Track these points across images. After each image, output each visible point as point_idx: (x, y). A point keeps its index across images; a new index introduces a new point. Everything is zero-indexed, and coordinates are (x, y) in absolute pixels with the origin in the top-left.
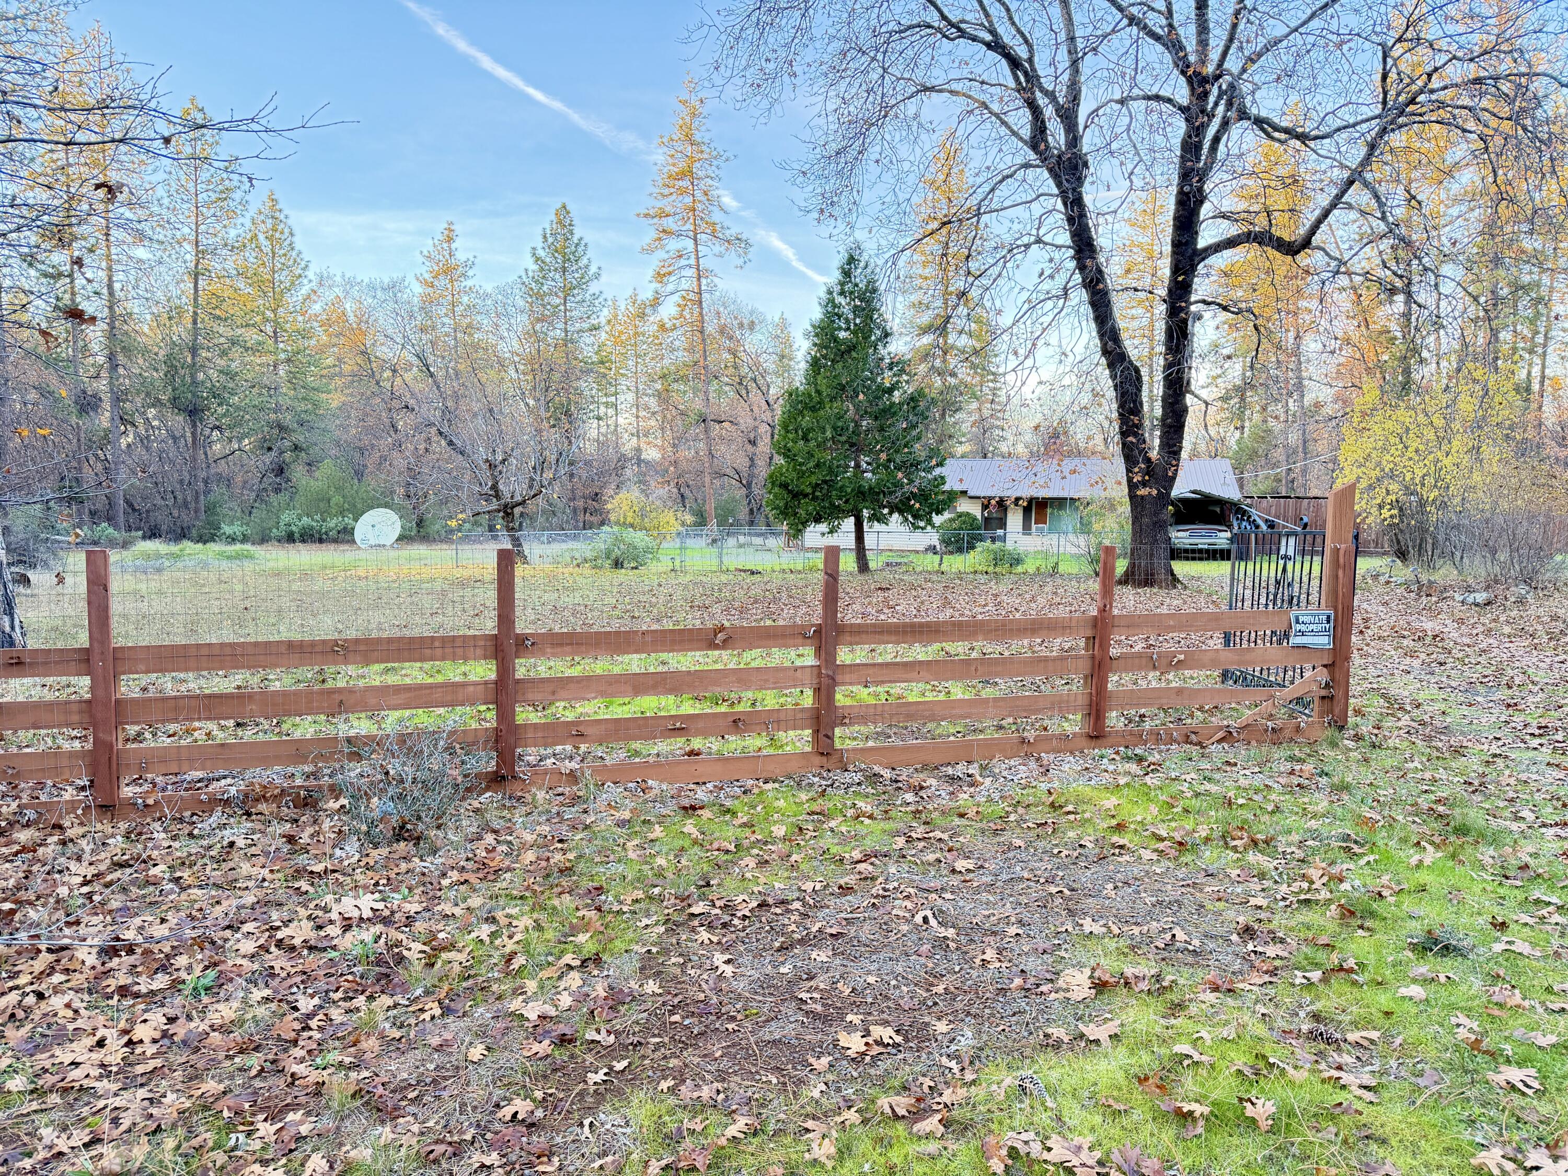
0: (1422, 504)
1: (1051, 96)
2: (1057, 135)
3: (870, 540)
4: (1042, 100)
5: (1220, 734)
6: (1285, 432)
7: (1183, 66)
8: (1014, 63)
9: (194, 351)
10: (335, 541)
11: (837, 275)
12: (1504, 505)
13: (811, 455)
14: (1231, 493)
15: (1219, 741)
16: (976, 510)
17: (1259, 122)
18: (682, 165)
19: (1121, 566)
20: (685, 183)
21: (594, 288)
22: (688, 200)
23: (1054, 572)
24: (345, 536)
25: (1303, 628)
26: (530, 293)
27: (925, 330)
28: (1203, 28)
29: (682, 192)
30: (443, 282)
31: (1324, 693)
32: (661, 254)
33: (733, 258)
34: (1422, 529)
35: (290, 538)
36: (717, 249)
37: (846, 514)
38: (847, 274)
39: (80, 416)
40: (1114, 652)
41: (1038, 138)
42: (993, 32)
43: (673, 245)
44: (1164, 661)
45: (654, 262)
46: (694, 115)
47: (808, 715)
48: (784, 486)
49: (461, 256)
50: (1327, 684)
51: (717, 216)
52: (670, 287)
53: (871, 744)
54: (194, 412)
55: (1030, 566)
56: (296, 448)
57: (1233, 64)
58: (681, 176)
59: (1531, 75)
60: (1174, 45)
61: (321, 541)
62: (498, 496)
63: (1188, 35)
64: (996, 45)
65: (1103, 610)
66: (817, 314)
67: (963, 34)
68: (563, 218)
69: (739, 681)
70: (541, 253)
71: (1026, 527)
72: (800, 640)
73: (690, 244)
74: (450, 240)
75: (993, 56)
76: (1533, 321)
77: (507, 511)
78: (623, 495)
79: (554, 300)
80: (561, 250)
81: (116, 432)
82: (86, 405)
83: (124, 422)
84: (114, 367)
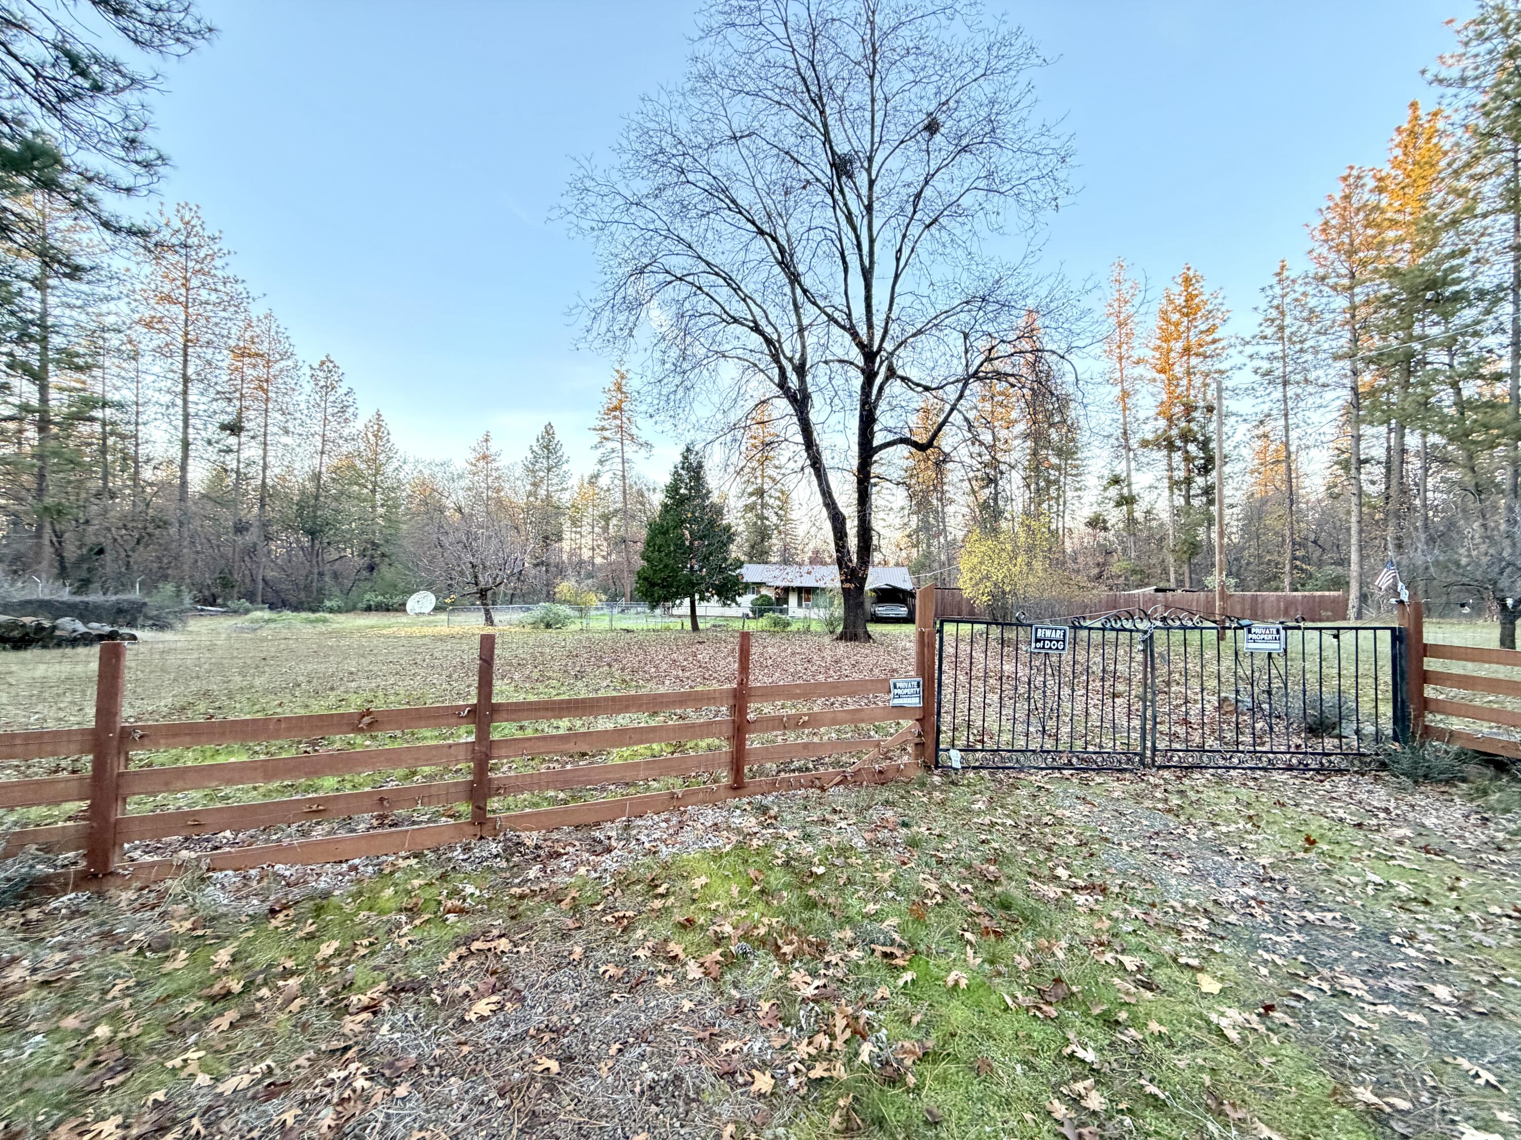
0: (1004, 593)
1: (791, 360)
2: (793, 381)
3: (699, 611)
4: (784, 362)
5: (838, 779)
6: (939, 553)
7: (860, 345)
8: (769, 341)
9: (317, 498)
10: (397, 610)
11: (680, 459)
12: (1046, 595)
13: (661, 560)
14: (908, 586)
15: (837, 784)
16: (771, 594)
17: (903, 379)
18: (615, 402)
19: (840, 629)
20: (617, 413)
21: (565, 467)
22: (618, 422)
23: (808, 630)
24: (401, 608)
25: (899, 691)
26: (527, 469)
27: (751, 494)
28: (870, 326)
29: (615, 417)
30: (482, 464)
31: (917, 740)
32: (602, 450)
33: (643, 452)
34: (1004, 608)
35: (369, 609)
36: (635, 448)
37: (685, 596)
38: (686, 458)
39: (235, 533)
40: (751, 716)
41: (783, 384)
42: (755, 322)
43: (609, 445)
44: (793, 722)
45: (598, 454)
46: (622, 378)
47: (460, 788)
48: (646, 579)
49: (492, 451)
50: (919, 735)
51: (634, 431)
52: (606, 468)
53: (527, 810)
54: (312, 533)
55: (794, 627)
56: (383, 555)
57: (889, 346)
58: (615, 409)
59: (1043, 351)
60: (852, 331)
61: (388, 610)
62: (477, 584)
63: (862, 330)
64: (757, 329)
65: (741, 683)
66: (668, 480)
67: (736, 321)
68: (549, 430)
69: (388, 760)
70: (535, 449)
71: (800, 605)
72: (454, 720)
73: (619, 445)
74: (487, 441)
75: (755, 336)
76: (1057, 499)
77: (483, 594)
78: (565, 583)
79: (542, 474)
80: (547, 447)
81: (261, 544)
82: (241, 528)
83: (268, 538)
84: (263, 506)
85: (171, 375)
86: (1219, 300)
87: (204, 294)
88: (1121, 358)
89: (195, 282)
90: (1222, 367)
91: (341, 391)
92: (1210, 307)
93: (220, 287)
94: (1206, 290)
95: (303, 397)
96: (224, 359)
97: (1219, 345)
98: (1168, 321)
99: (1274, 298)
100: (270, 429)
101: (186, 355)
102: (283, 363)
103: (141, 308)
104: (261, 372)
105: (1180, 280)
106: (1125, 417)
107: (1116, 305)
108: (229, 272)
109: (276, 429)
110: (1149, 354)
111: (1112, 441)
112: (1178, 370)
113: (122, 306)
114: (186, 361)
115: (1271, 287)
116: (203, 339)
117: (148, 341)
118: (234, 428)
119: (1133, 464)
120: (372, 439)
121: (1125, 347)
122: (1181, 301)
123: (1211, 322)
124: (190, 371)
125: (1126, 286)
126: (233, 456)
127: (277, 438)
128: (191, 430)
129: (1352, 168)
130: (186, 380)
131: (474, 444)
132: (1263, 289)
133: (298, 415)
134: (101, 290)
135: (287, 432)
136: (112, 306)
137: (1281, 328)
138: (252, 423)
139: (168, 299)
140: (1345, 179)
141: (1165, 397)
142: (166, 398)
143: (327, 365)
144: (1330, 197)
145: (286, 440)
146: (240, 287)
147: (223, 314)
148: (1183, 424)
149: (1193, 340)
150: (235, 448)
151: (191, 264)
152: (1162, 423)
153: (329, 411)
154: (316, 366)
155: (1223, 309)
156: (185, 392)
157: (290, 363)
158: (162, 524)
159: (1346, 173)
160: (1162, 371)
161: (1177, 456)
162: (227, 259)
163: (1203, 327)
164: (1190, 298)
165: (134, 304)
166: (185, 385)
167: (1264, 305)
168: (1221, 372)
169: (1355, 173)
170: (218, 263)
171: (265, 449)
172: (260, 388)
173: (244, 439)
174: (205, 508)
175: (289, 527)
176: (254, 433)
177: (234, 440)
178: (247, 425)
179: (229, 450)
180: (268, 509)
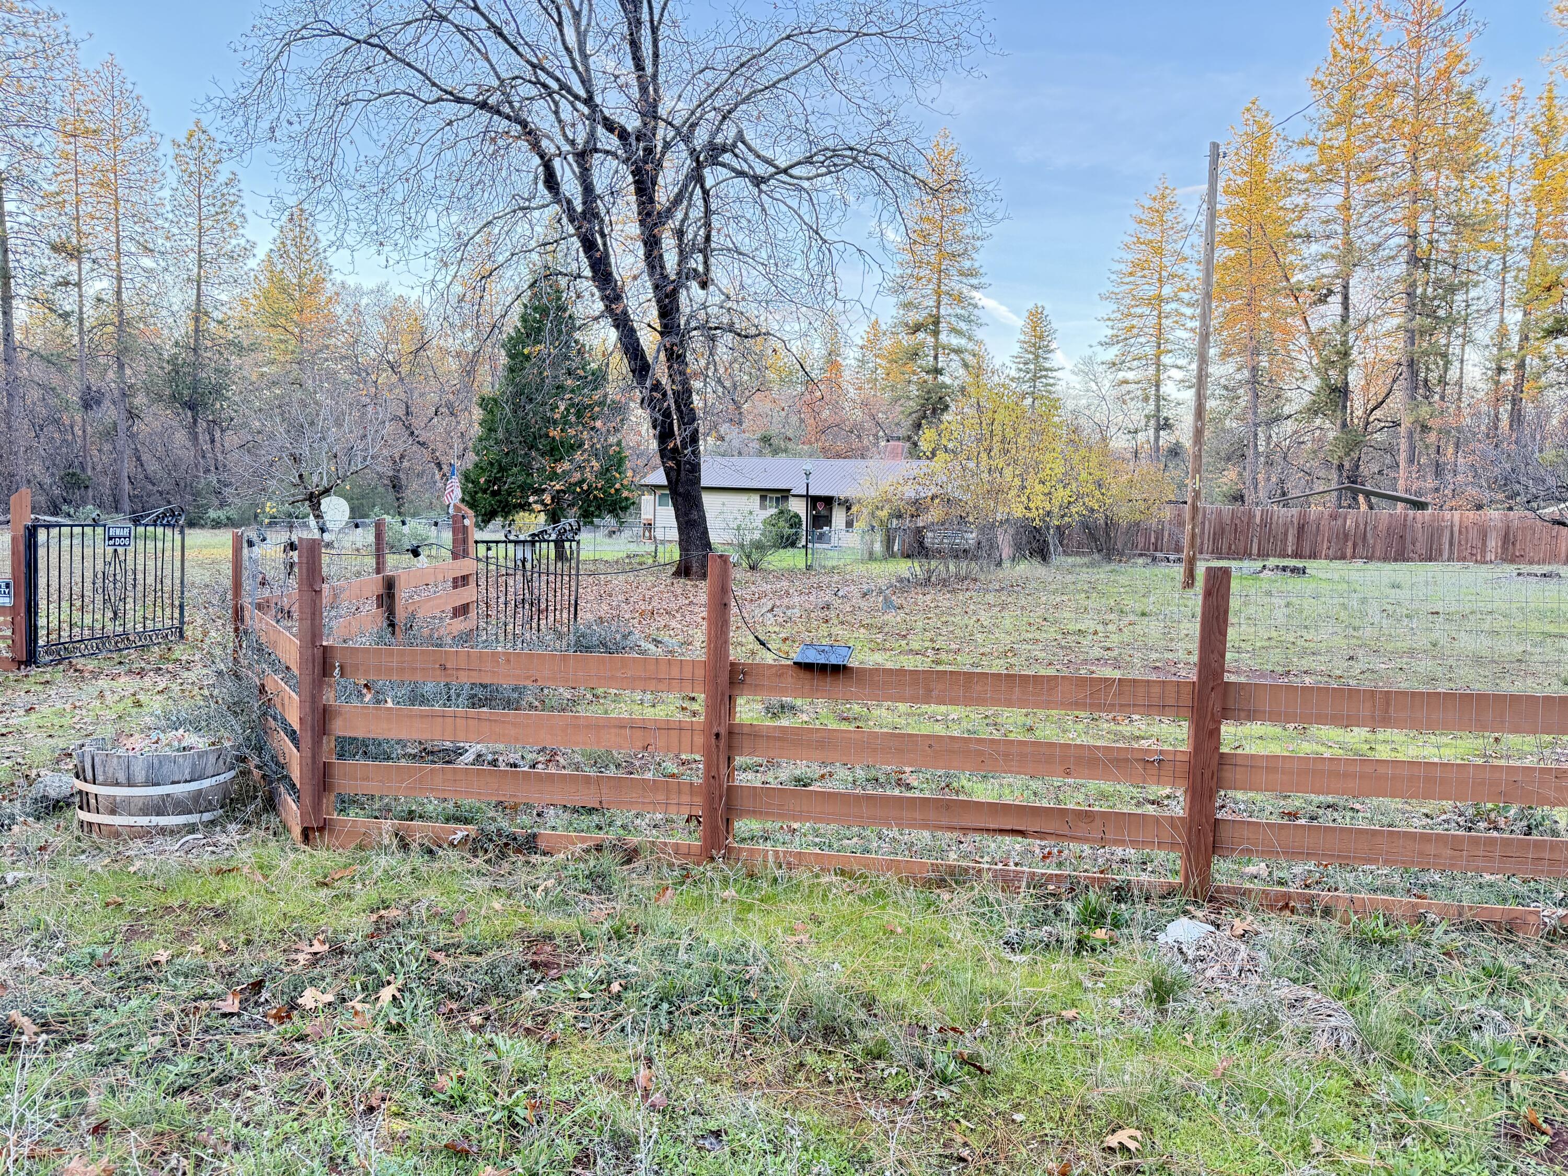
39: (82, 408)
62: (305, 486)
71: (849, 525)
77: (313, 501)
81: (122, 426)
82: (90, 401)
83: (132, 415)
84: (121, 366)
91: (222, 178)
95: (166, 193)
96: (48, 142)
100: (127, 246)
102: (136, 139)
104: (106, 157)
109: (133, 247)
118: (71, 251)
126: (73, 292)
127: (135, 261)
133: (160, 222)
135: (147, 250)
138: (98, 239)
143: (198, 140)
145: (147, 262)
146: (60, 27)
150: (75, 278)
153: (205, 212)
154: (182, 140)
157: (145, 139)
171: (120, 279)
172: (102, 184)
173: (87, 266)
174: (38, 371)
175: (160, 398)
176: (99, 254)
177: (73, 266)
178: (88, 242)
179: (67, 284)
180: (128, 372)
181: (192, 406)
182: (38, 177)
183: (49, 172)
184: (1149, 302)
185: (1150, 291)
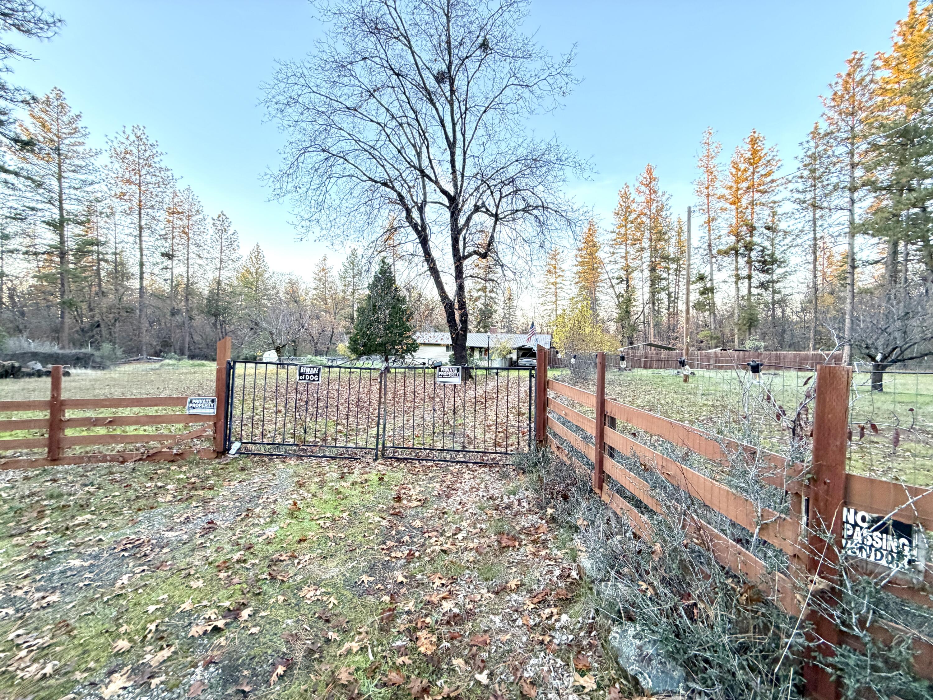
5: (138, 457)
9: (218, 295)
25: (194, 405)
26: (341, 276)
27: (479, 290)
30: (322, 273)
31: (212, 436)
39: (171, 316)
40: (66, 417)
44: (100, 422)
49: (327, 266)
50: (214, 433)
62: (274, 344)
70: (346, 264)
74: (325, 260)
77: (278, 350)
79: (349, 279)
80: (353, 263)
81: (187, 323)
82: (174, 313)
83: (191, 318)
84: (187, 300)
85: (133, 226)
86: (774, 153)
87: (149, 178)
88: (708, 196)
89: (143, 172)
90: (776, 198)
91: (231, 232)
92: (768, 158)
93: (158, 174)
94: (766, 147)
95: (208, 237)
96: (162, 215)
97: (774, 184)
98: (738, 169)
99: (809, 149)
100: (191, 255)
101: (140, 214)
102: (197, 217)
103: (114, 188)
104: (185, 222)
105: (748, 140)
106: (710, 236)
107: (705, 159)
108: (163, 165)
109: (194, 256)
110: (726, 192)
111: (701, 251)
112: (744, 202)
113: (103, 187)
114: (140, 217)
115: (808, 142)
116: (149, 204)
117: (119, 206)
118: (169, 256)
119: (715, 266)
120: (254, 260)
121: (711, 188)
122: (749, 155)
123: (769, 169)
124: (143, 223)
125: (713, 147)
126: (169, 271)
127: (195, 261)
128: (144, 257)
129: (855, 53)
130: (141, 227)
131: (317, 262)
132: (801, 144)
133: (206, 247)
134: (91, 178)
135: (200, 257)
136: (96, 186)
137: (813, 171)
138: (180, 252)
139: (129, 181)
140: (850, 61)
141: (734, 221)
142: (131, 239)
143: (222, 218)
144: (839, 76)
145: (200, 261)
146: (169, 173)
147: (159, 189)
148: (748, 239)
149: (757, 181)
150: (170, 267)
151: (141, 161)
152: (733, 238)
153: (223, 244)
154: (216, 218)
155: (777, 158)
156: (140, 236)
157: (201, 216)
158: (130, 311)
159: (851, 57)
160: (733, 203)
161: (742, 261)
162: (162, 157)
163: (763, 172)
164: (755, 152)
165: (109, 185)
166: (141, 232)
167: (801, 154)
168: (775, 202)
169: (857, 56)
170: (156, 159)
171: (188, 267)
172: (184, 232)
173: (175, 262)
174: (154, 302)
175: (202, 312)
176: (181, 258)
177: (169, 262)
178: (177, 253)
179: (166, 268)
180: (190, 302)
181: (216, 315)
182: (158, 228)
183: (162, 227)
184: (552, 284)
185: (553, 280)
